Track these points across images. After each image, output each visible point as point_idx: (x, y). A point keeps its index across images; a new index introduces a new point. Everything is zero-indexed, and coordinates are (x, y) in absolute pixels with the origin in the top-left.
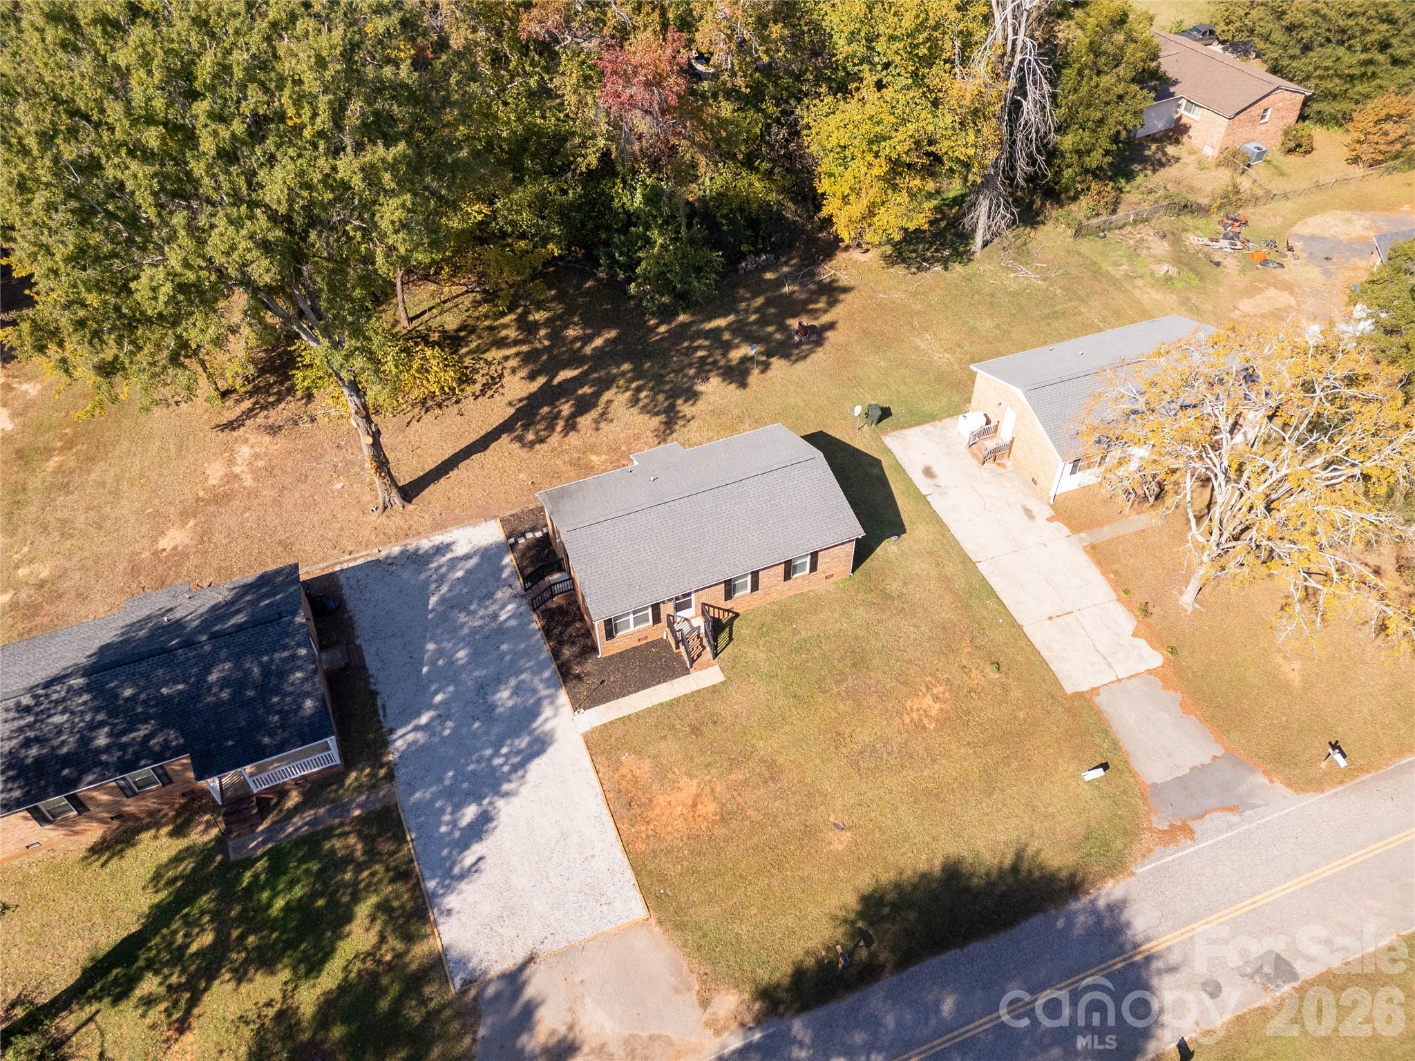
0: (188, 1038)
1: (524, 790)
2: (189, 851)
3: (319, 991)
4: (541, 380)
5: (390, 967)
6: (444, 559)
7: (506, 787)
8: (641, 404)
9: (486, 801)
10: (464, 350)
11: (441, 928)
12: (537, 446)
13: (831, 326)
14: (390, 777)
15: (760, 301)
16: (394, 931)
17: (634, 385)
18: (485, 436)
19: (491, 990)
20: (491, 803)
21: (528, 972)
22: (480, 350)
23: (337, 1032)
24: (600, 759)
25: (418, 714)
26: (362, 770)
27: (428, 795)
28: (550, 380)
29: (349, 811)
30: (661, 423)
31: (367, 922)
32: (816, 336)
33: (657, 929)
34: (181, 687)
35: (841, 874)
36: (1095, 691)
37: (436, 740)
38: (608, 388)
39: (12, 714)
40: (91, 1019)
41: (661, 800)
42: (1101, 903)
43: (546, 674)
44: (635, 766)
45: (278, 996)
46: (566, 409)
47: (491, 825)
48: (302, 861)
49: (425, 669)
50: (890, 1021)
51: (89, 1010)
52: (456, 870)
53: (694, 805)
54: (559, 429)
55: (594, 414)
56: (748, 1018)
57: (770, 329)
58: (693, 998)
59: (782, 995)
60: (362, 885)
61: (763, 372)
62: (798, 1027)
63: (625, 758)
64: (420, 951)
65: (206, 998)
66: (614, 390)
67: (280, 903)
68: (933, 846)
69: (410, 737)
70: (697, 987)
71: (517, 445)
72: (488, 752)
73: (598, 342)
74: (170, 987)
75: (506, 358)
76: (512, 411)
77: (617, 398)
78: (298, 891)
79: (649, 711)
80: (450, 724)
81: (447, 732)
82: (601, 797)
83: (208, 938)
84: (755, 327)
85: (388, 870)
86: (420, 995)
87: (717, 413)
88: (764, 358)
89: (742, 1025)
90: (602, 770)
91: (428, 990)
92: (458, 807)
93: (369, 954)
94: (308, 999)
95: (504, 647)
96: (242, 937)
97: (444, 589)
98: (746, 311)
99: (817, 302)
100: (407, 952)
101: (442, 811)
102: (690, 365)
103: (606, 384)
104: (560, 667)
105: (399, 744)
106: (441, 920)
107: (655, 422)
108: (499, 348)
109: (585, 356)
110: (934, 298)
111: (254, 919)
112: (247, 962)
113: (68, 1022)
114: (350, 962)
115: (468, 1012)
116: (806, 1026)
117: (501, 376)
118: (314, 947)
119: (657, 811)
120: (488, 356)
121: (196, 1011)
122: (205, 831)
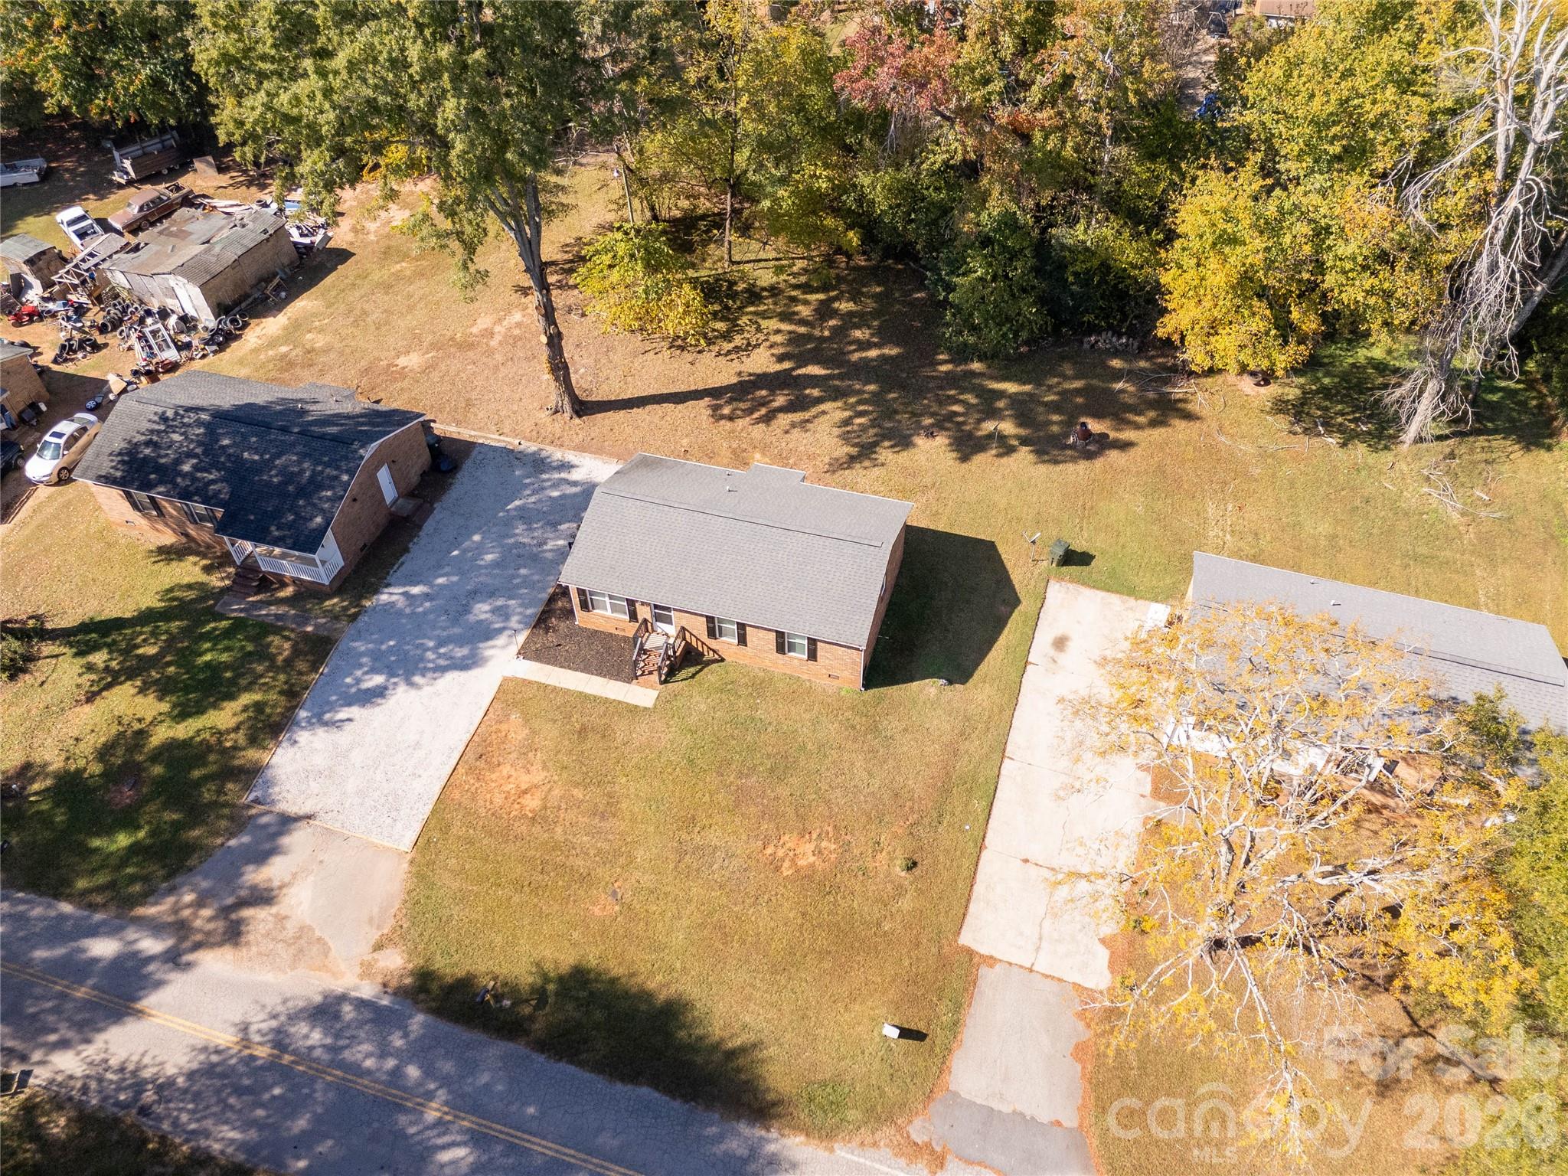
0: (87, 708)
1: (427, 690)
2: (200, 586)
3: (171, 734)
4: (787, 365)
5: (224, 751)
6: (556, 476)
7: (417, 679)
8: (849, 428)
10: (751, 309)
11: (280, 751)
12: (723, 422)
13: (1125, 446)
14: (354, 618)
15: (1078, 384)
16: (249, 728)
17: (861, 408)
18: (690, 392)
19: (265, 820)
20: (395, 684)
21: (299, 824)
22: (764, 315)
23: (158, 770)
24: (497, 705)
25: (415, 584)
26: (343, 601)
27: (363, 648)
28: (793, 369)
29: (306, 624)
30: (847, 454)
31: (239, 709)
32: (1094, 447)
33: (405, 866)
34: (256, 457)
35: (575, 935)
36: (991, 961)
37: (408, 611)
38: (835, 400)
39: (156, 418)
40: (57, 656)
41: (506, 770)
42: (772, 1148)
43: (529, 611)
44: (516, 729)
45: (149, 719)
46: (780, 401)
47: (379, 701)
48: (247, 639)
49: (456, 553)
50: (484, 1078)
51: (63, 650)
52: (327, 716)
53: (525, 792)
54: (756, 415)
55: (797, 417)
56: (394, 983)
57: (1056, 418)
58: (375, 936)
59: (434, 987)
60: (263, 681)
61: (999, 456)
62: (418, 1021)
63: (515, 717)
64: (252, 754)
65: (116, 690)
66: (839, 404)
67: (208, 657)
68: (675, 975)
69: (394, 598)
70: (386, 931)
71: (710, 412)
72: (431, 644)
73: (873, 353)
74: (107, 667)
75: (778, 331)
76: (734, 380)
77: (834, 411)
78: (225, 657)
79: (567, 692)
80: (428, 604)
81: (420, 609)
82: (469, 736)
83: (151, 650)
84: (1041, 409)
85: (286, 683)
86: (223, 786)
87: (909, 473)
88: (1016, 443)
89: (385, 985)
90: (491, 714)
91: (230, 786)
92: (374, 670)
93: (220, 733)
94: (161, 735)
95: (523, 571)
96: (169, 664)
97: (533, 499)
98: (1050, 387)
99: (1139, 414)
100: (244, 749)
101: (361, 666)
102: (933, 415)
103: (836, 394)
104: (543, 612)
105: (384, 598)
106: (284, 744)
107: (844, 450)
108: (782, 320)
109: (849, 361)
110: (1288, 470)
111: (185, 658)
112: (156, 682)
113: (48, 648)
114: (204, 729)
115: (240, 822)
116: (424, 1025)
117: (757, 346)
118: (197, 702)
119: (494, 776)
120: (764, 323)
121: (104, 694)
122: (222, 579)
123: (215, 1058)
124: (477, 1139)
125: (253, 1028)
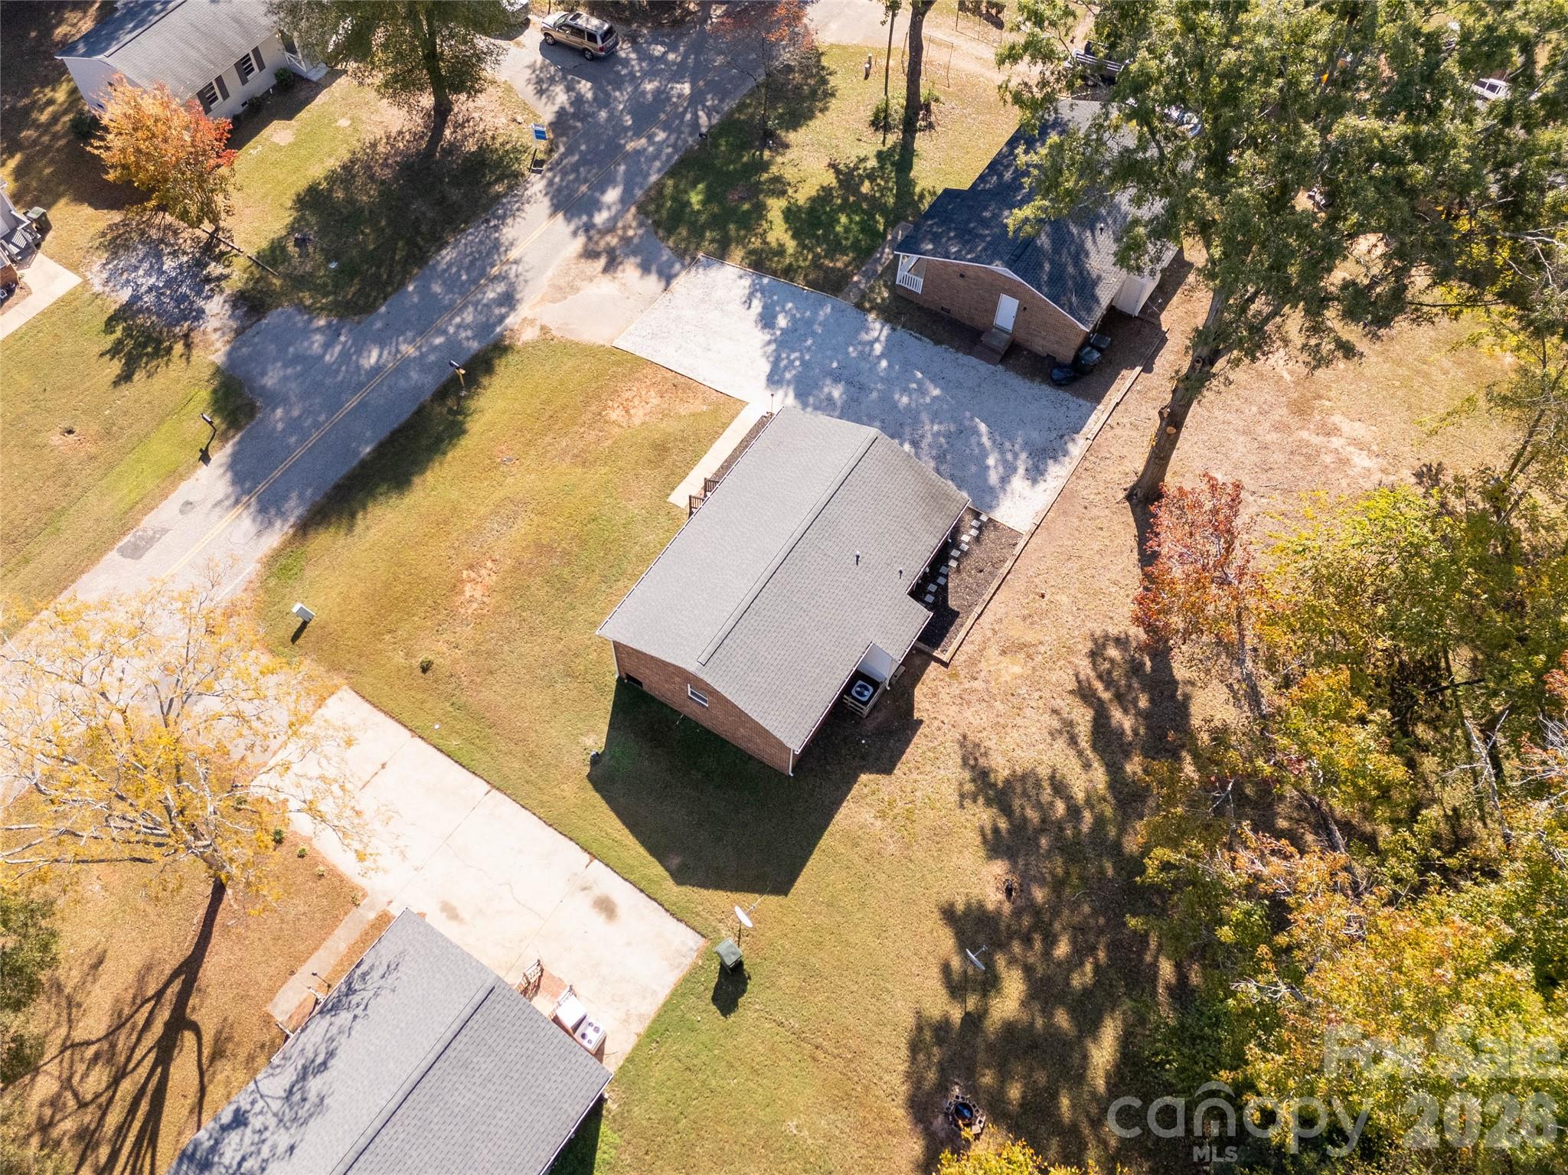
3: (775, 209)
5: (746, 238)
6: (1022, 466)
8: (1046, 789)
9: (778, 333)
11: (736, 270)
14: (859, 306)
16: (763, 250)
19: (677, 266)
20: (774, 334)
21: (663, 284)
23: (745, 207)
24: (722, 398)
25: (886, 347)
27: (821, 313)
29: (862, 276)
30: (994, 771)
31: (783, 242)
33: (601, 343)
35: (490, 434)
37: (854, 341)
38: (1113, 789)
40: (884, 143)
44: (691, 408)
45: (794, 196)
47: (761, 325)
48: (857, 241)
49: (920, 376)
50: (414, 376)
53: (627, 411)
55: (1084, 732)
56: (509, 335)
57: (1015, 1092)
58: (553, 326)
59: (495, 355)
60: (806, 253)
61: (946, 969)
62: (474, 346)
63: (703, 408)
64: (738, 254)
65: (832, 176)
66: (1102, 793)
67: (843, 220)
68: (427, 490)
69: (874, 333)
70: (553, 332)
71: (1115, 635)
72: (807, 356)
77: (1087, 779)
78: (840, 229)
79: (712, 443)
80: (856, 354)
81: (851, 349)
82: (699, 380)
84: (1041, 1079)
85: (800, 267)
86: (716, 241)
88: (970, 1005)
89: (511, 330)
90: (714, 393)
91: (715, 246)
92: (794, 320)
93: (764, 234)
94: (777, 204)
96: (846, 200)
100: (745, 249)
101: (802, 313)
102: (1054, 909)
103: (1124, 793)
105: (877, 326)
106: (742, 272)
107: (1001, 769)
111: (850, 209)
112: (829, 194)
114: (771, 225)
115: (681, 253)
116: (470, 349)
118: (799, 218)
121: (832, 171)
123: (503, 249)
124: (377, 370)
125: (514, 267)
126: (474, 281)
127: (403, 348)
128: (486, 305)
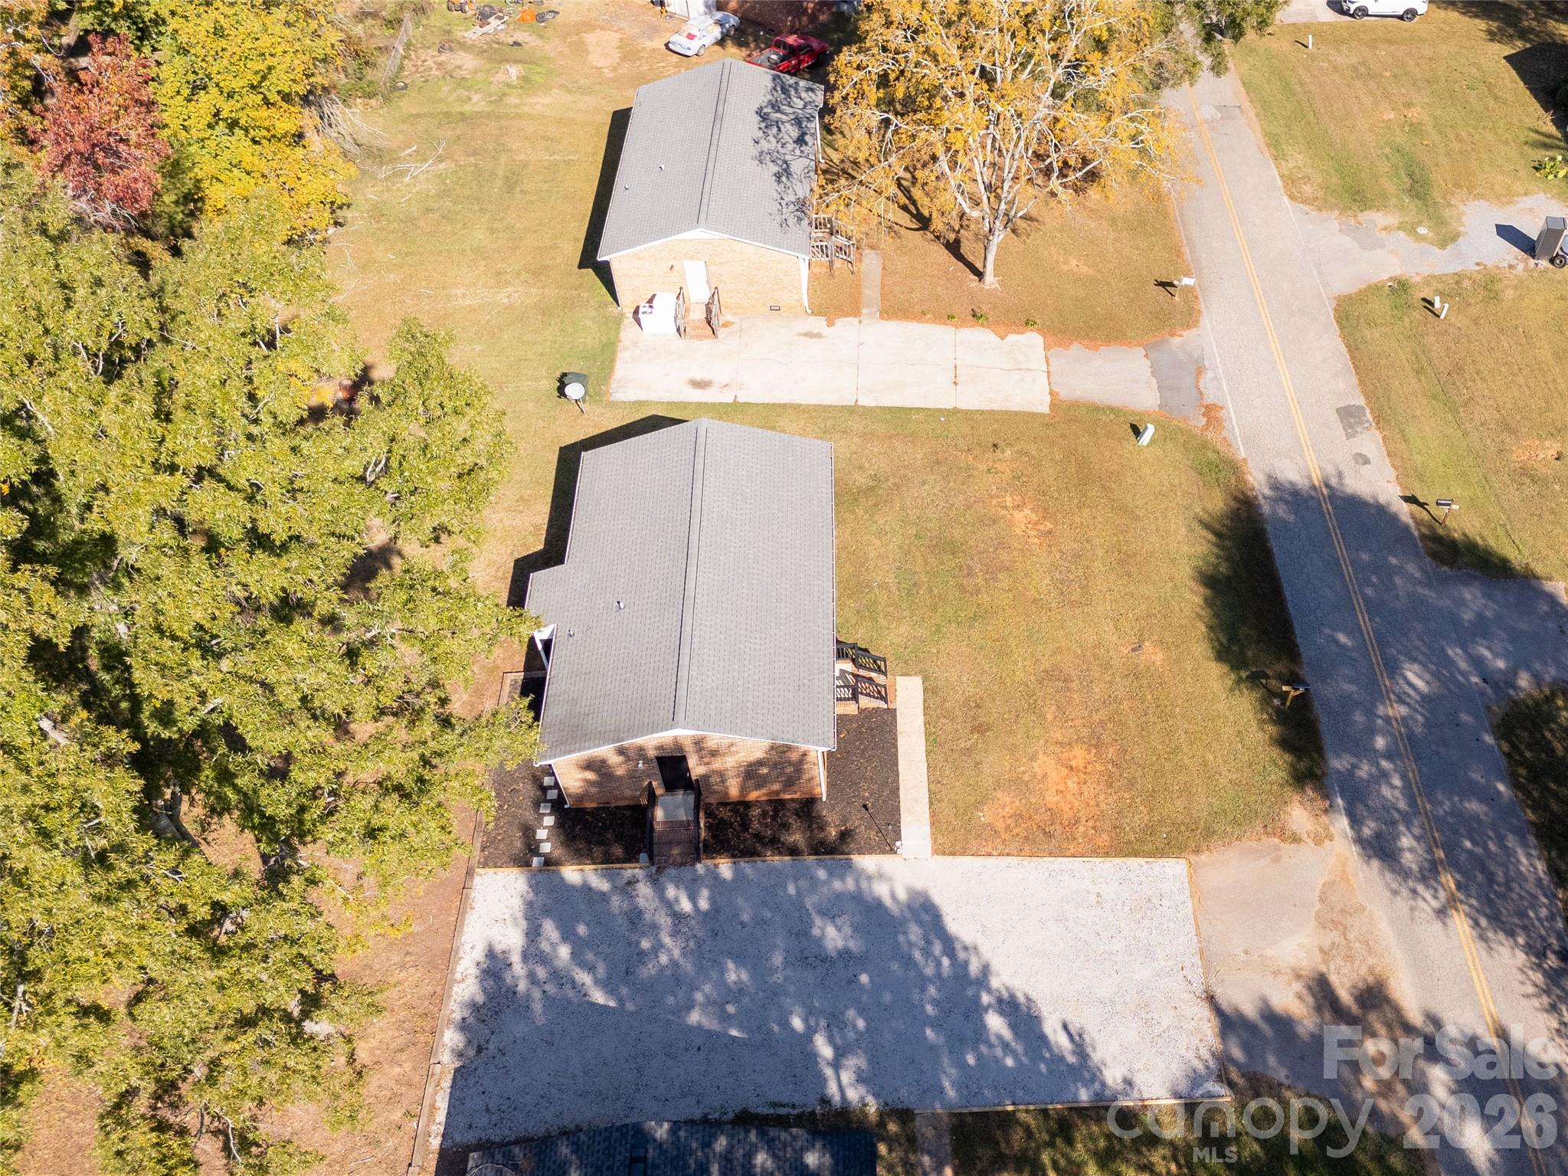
1: (985, 951)
6: (519, 969)
9: (986, 999)
16: (1140, 1154)
20: (990, 994)
24: (974, 846)
27: (952, 1071)
33: (1204, 857)
35: (1189, 667)
37: (867, 1041)
41: (1052, 799)
42: (1268, 492)
43: (820, 872)
44: (995, 812)
49: (734, 1033)
53: (1071, 768)
56: (1321, 804)
58: (1288, 848)
62: (1338, 763)
68: (1179, 584)
69: (846, 1077)
70: (1277, 841)
79: (932, 768)
80: (848, 1016)
82: (1025, 861)
89: (1326, 811)
90: (989, 849)
95: (745, 915)
97: (584, 978)
100: (1171, 1145)
104: (816, 853)
106: (1135, 1094)
116: (1338, 756)
119: (1065, 808)
124: (1393, 669)
125: (1435, 904)
126: (1451, 847)
127: (1403, 710)
128: (1393, 823)
